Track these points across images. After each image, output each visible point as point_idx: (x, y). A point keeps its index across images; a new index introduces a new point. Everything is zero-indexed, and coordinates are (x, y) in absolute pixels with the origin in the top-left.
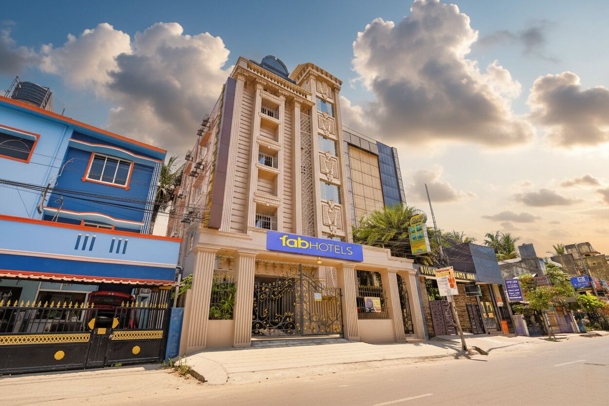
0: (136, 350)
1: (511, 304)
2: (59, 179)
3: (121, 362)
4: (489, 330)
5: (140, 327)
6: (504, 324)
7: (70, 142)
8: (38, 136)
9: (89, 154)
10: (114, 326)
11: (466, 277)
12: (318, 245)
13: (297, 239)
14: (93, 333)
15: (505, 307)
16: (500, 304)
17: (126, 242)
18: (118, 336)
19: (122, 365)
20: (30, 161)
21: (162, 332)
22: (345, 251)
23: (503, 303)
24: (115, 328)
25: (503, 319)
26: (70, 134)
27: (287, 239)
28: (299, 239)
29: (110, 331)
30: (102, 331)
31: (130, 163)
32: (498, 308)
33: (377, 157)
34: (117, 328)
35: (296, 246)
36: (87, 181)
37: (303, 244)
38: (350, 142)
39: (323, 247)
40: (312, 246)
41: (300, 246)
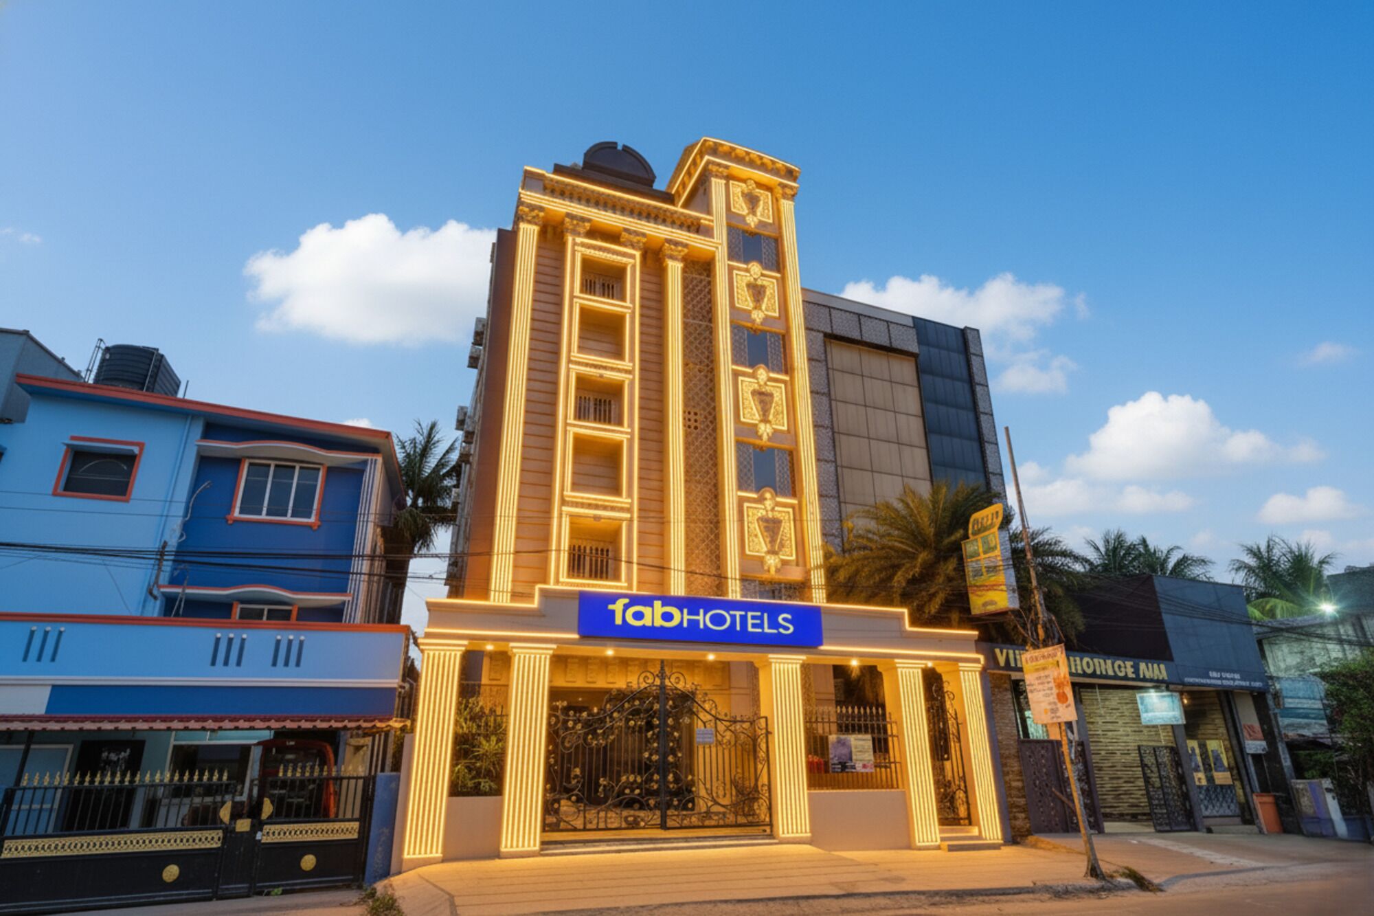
0: (309, 862)
1: (1292, 746)
2: (186, 527)
3: (283, 885)
4: (1208, 822)
5: (332, 816)
6: (1263, 806)
7: (199, 446)
8: (141, 445)
9: (236, 462)
10: (264, 816)
11: (1136, 671)
12: (705, 614)
13: (652, 606)
14: (229, 832)
15: (1272, 755)
16: (1254, 745)
17: (301, 643)
18: (275, 834)
19: (282, 894)
20: (132, 497)
21: (356, 825)
22: (774, 624)
23: (1264, 743)
24: (268, 818)
25: (1265, 789)
26: (198, 429)
27: (626, 607)
28: (657, 604)
29: (258, 825)
30: (243, 825)
31: (319, 469)
32: (1250, 760)
33: (913, 359)
34: (270, 817)
35: (647, 621)
36: (236, 521)
37: (667, 617)
38: (829, 331)
39: (718, 620)
40: (689, 620)
41: (659, 622)
